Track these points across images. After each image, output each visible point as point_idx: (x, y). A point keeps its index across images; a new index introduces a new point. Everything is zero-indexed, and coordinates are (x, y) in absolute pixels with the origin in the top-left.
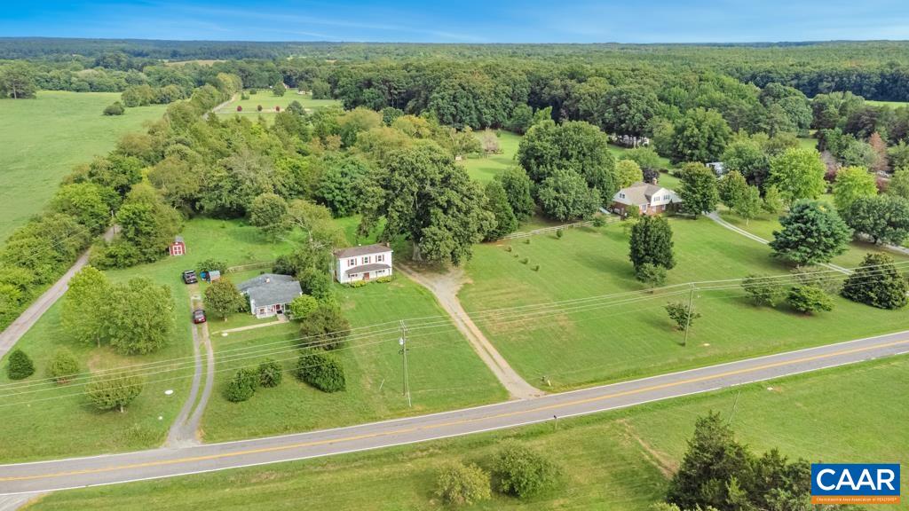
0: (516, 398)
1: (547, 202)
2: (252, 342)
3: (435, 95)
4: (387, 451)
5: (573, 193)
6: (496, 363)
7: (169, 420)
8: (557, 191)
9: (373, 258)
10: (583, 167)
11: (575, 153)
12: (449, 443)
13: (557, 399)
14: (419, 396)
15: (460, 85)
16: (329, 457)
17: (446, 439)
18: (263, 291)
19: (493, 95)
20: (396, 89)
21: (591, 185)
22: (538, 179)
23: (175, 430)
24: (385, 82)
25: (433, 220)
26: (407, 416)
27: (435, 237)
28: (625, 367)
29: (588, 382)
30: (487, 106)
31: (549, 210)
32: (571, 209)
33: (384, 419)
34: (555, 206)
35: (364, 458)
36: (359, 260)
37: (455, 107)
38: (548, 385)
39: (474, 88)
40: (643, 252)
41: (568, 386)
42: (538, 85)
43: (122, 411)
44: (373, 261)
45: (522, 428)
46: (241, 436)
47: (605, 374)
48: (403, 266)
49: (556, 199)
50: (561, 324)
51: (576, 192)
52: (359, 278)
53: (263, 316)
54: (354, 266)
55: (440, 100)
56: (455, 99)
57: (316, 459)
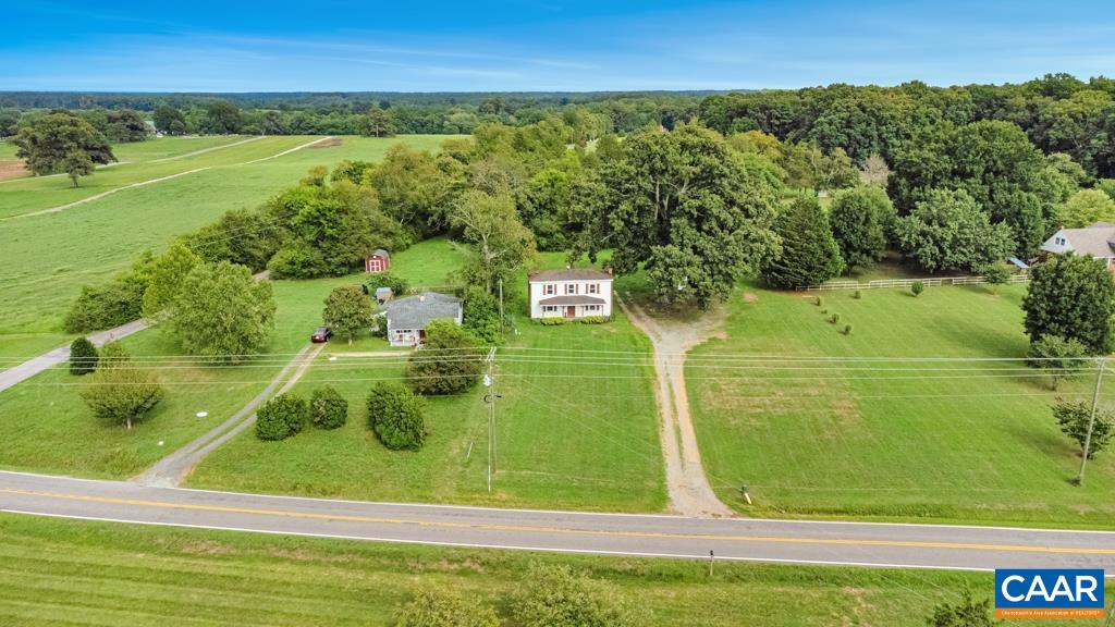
0: (675, 513)
1: (905, 239)
2: (357, 371)
3: (821, 119)
4: (395, 549)
5: (954, 225)
6: (681, 454)
7: (169, 449)
8: (929, 223)
9: (582, 287)
10: (991, 191)
11: (979, 169)
12: (502, 559)
13: (749, 528)
14: (516, 479)
15: (859, 105)
16: (306, 539)
17: (502, 551)
18: (407, 310)
19: (909, 119)
20: (778, 118)
21: (995, 220)
22: (905, 208)
23: (167, 461)
24: (764, 108)
25: (673, 236)
26: (477, 505)
27: (667, 260)
28: (923, 499)
29: (829, 512)
30: (897, 136)
31: (909, 251)
32: (949, 252)
33: (439, 502)
34: (919, 245)
35: (356, 552)
36: (561, 288)
37: (848, 135)
38: (746, 502)
39: (879, 110)
40: (1043, 314)
41: (784, 509)
42: (989, 107)
43: (129, 427)
44: (582, 292)
45: (645, 561)
46: (233, 485)
47: (872, 502)
48: (637, 308)
49: (924, 234)
50: (837, 412)
51: (962, 227)
52: (559, 314)
53: (399, 344)
54: (552, 296)
55: (827, 126)
56: (849, 124)
57: (287, 537)
